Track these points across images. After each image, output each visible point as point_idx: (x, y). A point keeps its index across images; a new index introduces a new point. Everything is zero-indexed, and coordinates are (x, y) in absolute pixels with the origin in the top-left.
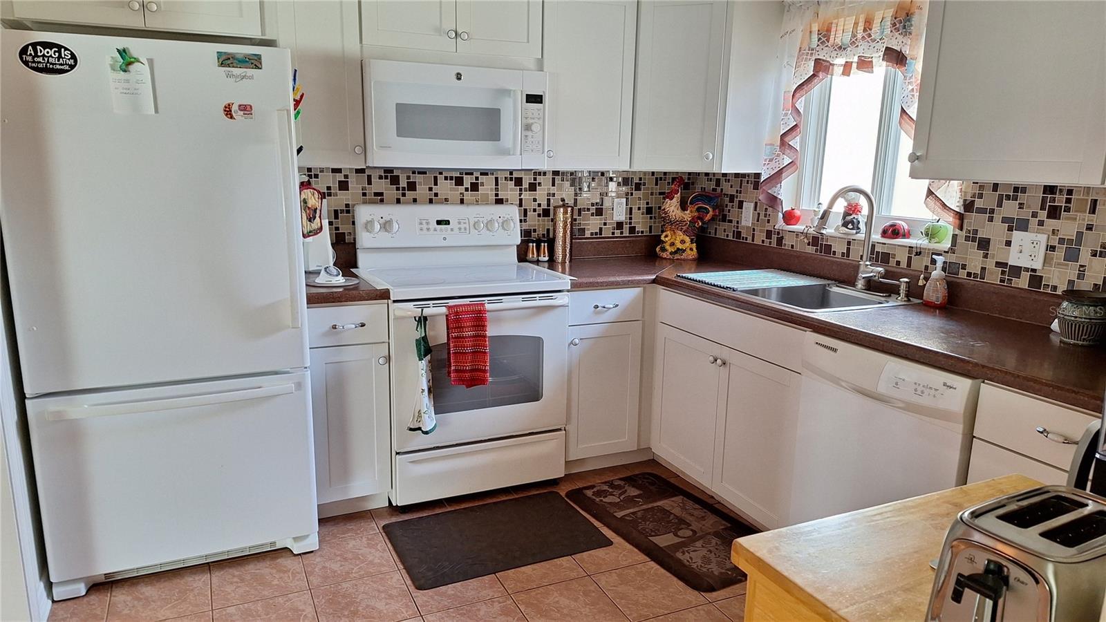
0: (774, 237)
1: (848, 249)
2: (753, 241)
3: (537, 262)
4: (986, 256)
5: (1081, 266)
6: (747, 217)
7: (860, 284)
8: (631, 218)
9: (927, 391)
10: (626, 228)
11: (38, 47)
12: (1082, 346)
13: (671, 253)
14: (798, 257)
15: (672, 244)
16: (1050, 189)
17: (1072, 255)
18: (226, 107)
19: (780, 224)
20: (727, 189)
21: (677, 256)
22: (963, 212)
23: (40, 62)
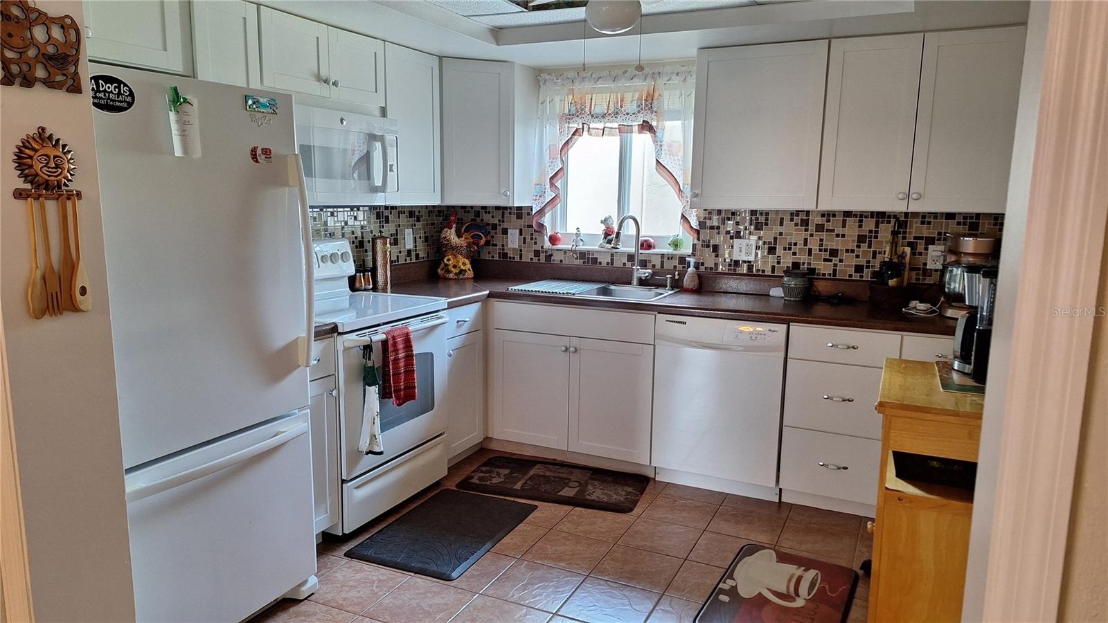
0: (543, 256)
1: (612, 260)
2: (521, 258)
3: (365, 290)
4: (717, 256)
5: (778, 257)
6: (513, 240)
7: (635, 281)
8: (416, 247)
9: (759, 337)
10: (413, 254)
11: (101, 81)
12: (798, 301)
13: (456, 274)
14: (570, 268)
15: (455, 267)
16: (753, 212)
17: (772, 250)
18: (252, 151)
19: (547, 244)
20: (487, 218)
21: (461, 277)
22: (698, 229)
23: (101, 98)
